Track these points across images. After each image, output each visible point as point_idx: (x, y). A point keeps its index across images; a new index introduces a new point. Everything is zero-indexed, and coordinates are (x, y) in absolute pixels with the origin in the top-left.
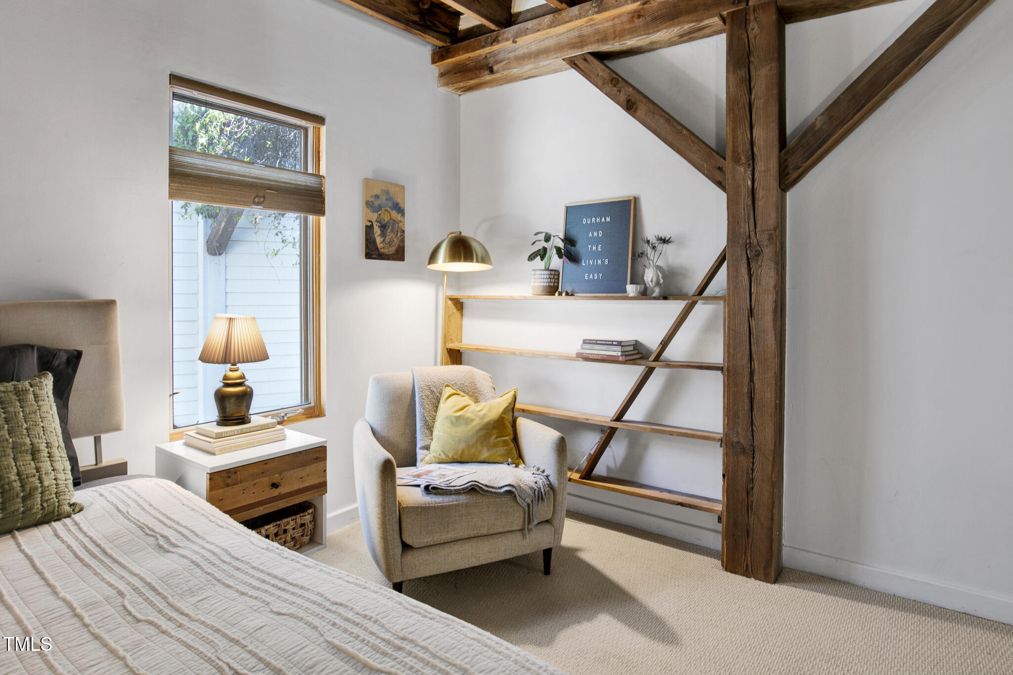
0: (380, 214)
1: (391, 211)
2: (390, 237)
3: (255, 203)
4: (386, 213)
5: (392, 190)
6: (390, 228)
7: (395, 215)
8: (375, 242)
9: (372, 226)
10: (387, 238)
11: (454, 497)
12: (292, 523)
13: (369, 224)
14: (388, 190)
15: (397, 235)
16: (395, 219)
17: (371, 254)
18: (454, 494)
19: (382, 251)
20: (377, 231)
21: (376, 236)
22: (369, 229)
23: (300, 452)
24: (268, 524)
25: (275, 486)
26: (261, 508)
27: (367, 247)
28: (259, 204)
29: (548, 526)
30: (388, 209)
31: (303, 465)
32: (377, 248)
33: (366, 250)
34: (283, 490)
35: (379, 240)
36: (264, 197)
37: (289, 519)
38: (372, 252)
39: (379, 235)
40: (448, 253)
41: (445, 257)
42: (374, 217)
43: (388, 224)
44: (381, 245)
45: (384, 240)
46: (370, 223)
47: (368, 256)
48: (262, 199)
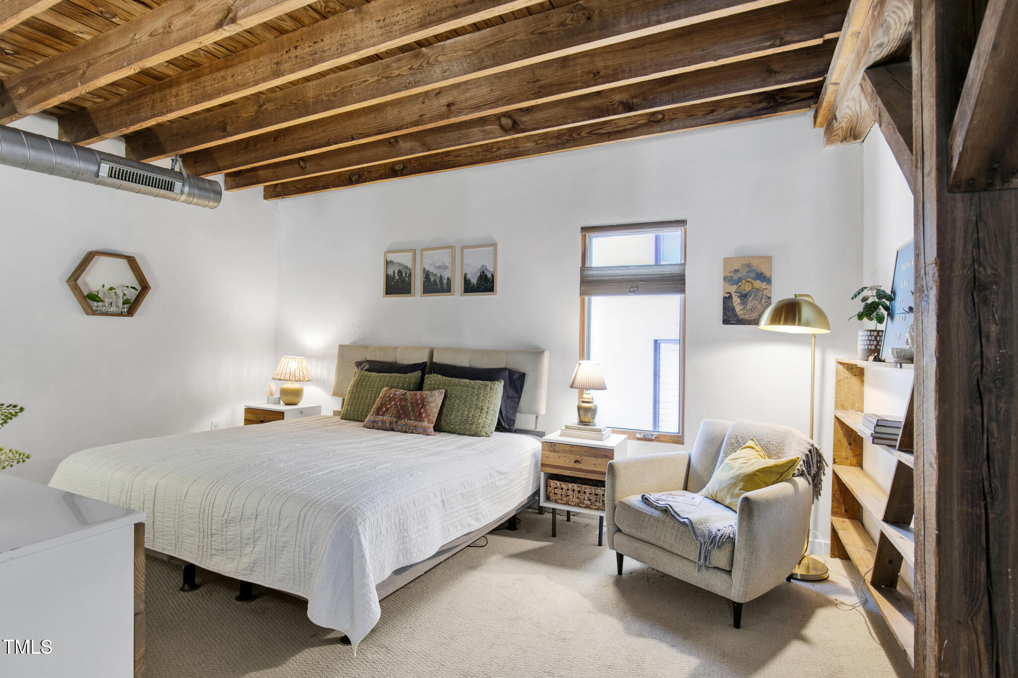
0: (740, 286)
1: (753, 281)
2: (752, 304)
3: (631, 292)
4: (748, 284)
5: (755, 264)
6: (752, 296)
7: (758, 284)
8: (733, 309)
9: (730, 297)
10: (749, 305)
11: (652, 510)
12: (589, 490)
13: (727, 295)
14: (750, 263)
15: (760, 302)
16: (758, 287)
17: (729, 321)
18: (655, 508)
19: (742, 317)
20: (736, 300)
21: (734, 305)
22: (727, 300)
23: (594, 448)
24: (575, 483)
25: (576, 462)
26: (569, 471)
27: (724, 314)
28: (633, 292)
29: (725, 576)
30: (750, 280)
31: (596, 456)
32: (736, 315)
33: (723, 317)
34: (582, 466)
35: (738, 308)
36: (637, 287)
37: (587, 487)
38: (730, 317)
39: (739, 304)
40: (770, 316)
41: (767, 320)
42: (733, 289)
43: (750, 293)
44: (742, 312)
45: (744, 308)
46: (729, 294)
47: (725, 322)
48: (636, 289)
